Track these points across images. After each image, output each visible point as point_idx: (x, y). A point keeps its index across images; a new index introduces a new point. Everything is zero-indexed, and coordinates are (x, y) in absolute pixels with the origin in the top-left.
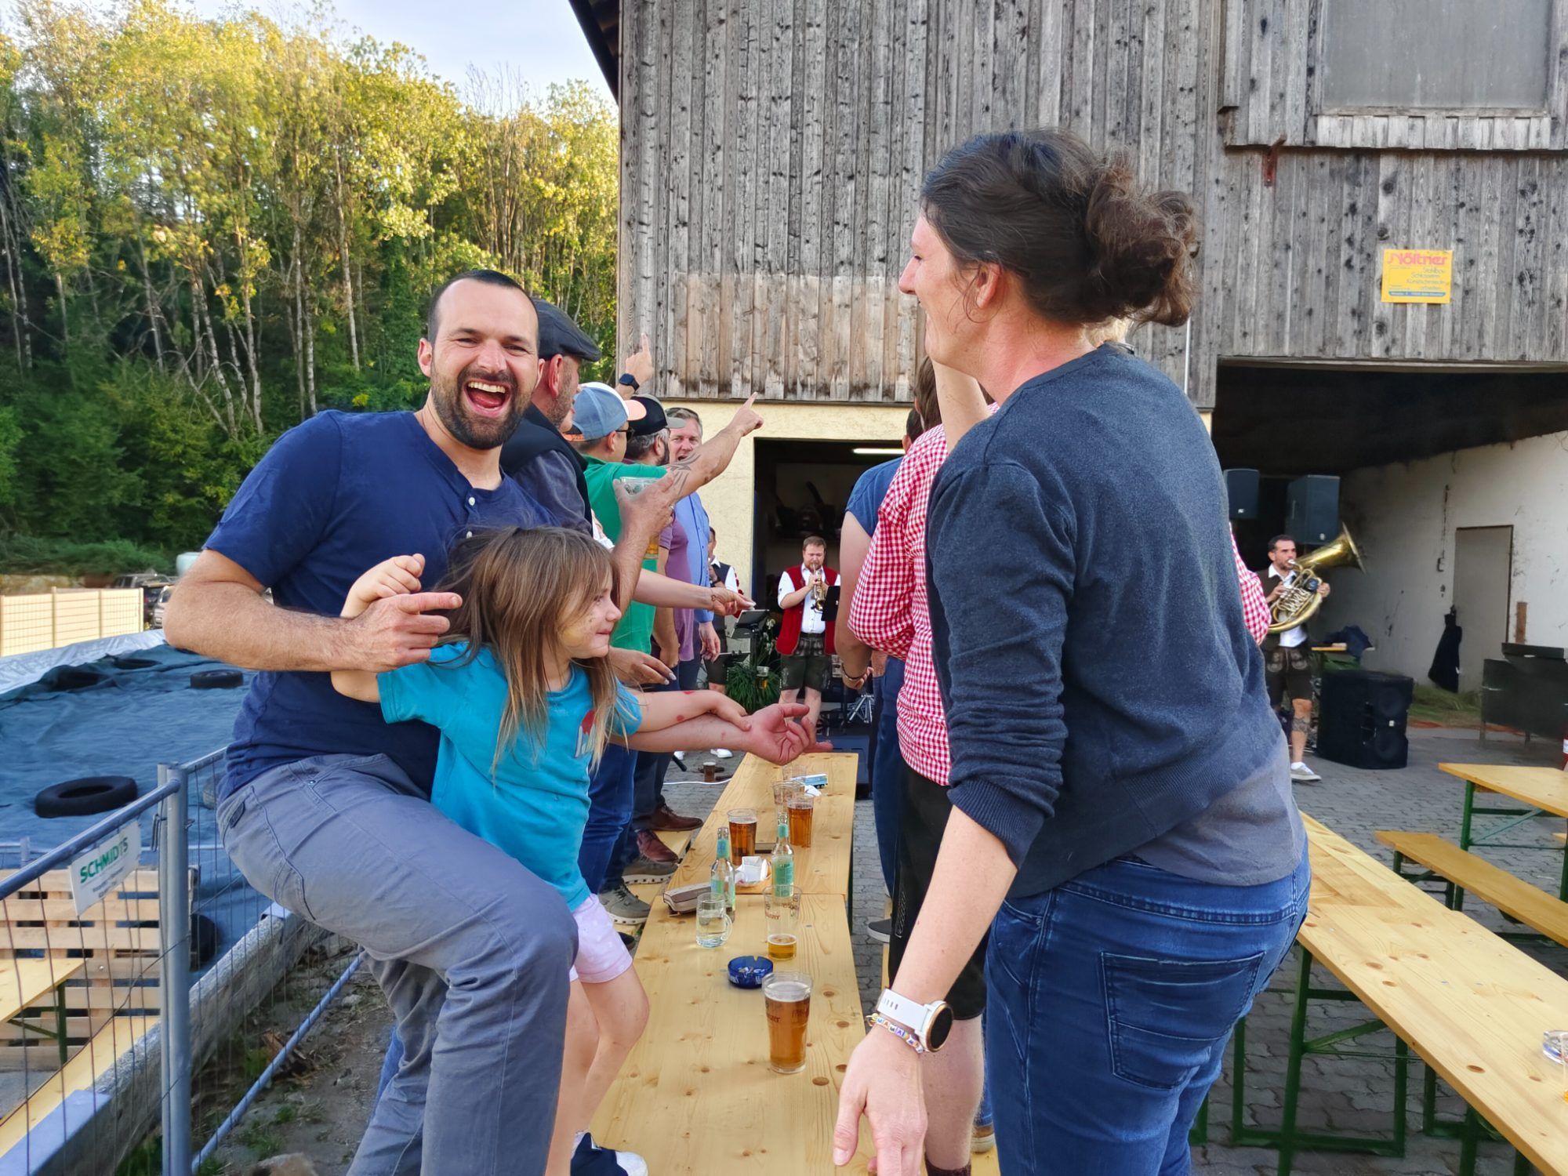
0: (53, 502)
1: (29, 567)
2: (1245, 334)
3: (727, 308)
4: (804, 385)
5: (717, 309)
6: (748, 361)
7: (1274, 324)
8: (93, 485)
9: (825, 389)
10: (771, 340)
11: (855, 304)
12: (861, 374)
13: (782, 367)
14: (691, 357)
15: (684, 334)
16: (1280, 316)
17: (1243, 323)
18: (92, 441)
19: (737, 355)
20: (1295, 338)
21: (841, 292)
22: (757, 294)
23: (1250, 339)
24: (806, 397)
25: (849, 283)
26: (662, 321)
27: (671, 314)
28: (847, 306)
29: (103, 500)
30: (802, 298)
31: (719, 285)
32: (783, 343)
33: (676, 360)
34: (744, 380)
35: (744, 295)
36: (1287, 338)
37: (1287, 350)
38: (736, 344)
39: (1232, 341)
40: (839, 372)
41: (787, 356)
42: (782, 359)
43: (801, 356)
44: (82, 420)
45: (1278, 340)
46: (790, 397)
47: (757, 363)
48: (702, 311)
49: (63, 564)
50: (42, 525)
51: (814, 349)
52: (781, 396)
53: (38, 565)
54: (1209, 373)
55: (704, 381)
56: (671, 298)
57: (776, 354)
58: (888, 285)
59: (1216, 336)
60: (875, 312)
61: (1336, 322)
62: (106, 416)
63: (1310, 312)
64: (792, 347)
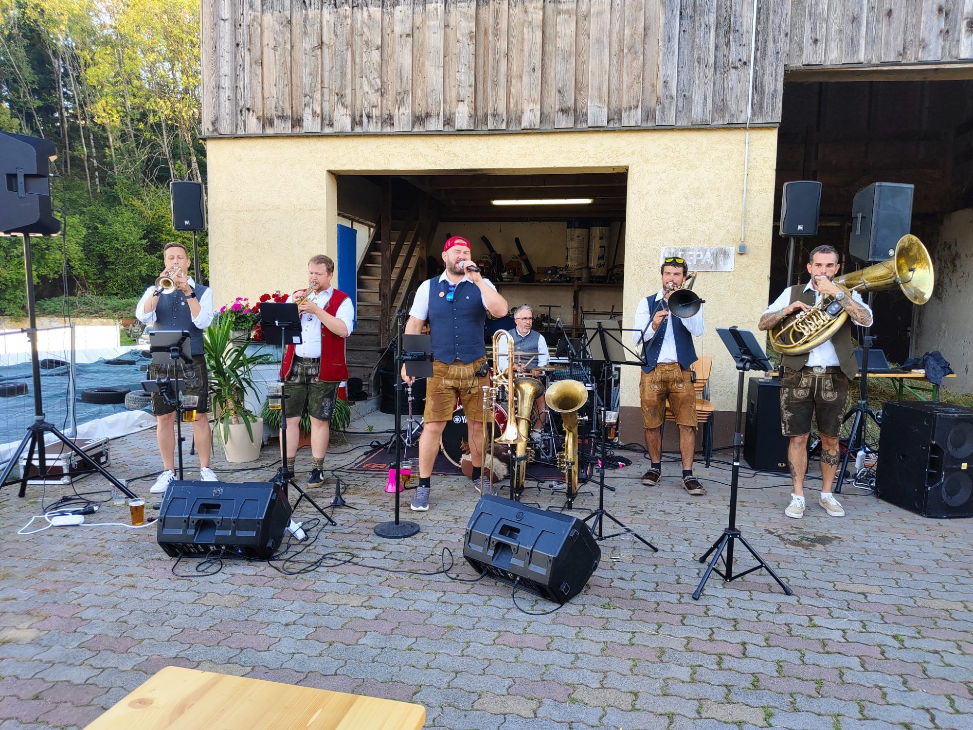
0: (107, 274)
1: (91, 314)
2: (816, 41)
3: (297, 45)
4: (369, 117)
5: (288, 47)
6: (318, 96)
7: (848, 29)
8: (130, 263)
9: (389, 120)
10: (338, 73)
11: (416, 32)
12: (423, 104)
13: (348, 100)
14: (266, 95)
15: (259, 72)
16: (855, 20)
17: (813, 29)
18: (127, 235)
19: (307, 91)
20: (872, 42)
21: (402, 21)
22: (325, 30)
23: (821, 46)
24: (372, 128)
25: (410, 12)
26: (241, 62)
27: (247, 53)
28: (408, 35)
29: (136, 272)
30: (366, 30)
31: (290, 22)
32: (349, 76)
33: (253, 98)
34: (314, 114)
35: (313, 30)
36: (863, 42)
37: (862, 57)
38: (307, 80)
39: (801, 50)
40: (402, 102)
41: (353, 89)
42: (348, 91)
43: (366, 88)
44: (122, 223)
45: (853, 44)
46: (358, 130)
47: (326, 97)
48: (275, 48)
49: (111, 312)
50: (102, 289)
51: (378, 81)
52: (348, 129)
53: (96, 312)
54: (775, 85)
55: (279, 117)
56: (247, 37)
57: (343, 87)
58: (447, 12)
59: (783, 44)
60: (434, 39)
61: (919, 22)
62: (137, 220)
63: (890, 13)
64: (358, 80)
